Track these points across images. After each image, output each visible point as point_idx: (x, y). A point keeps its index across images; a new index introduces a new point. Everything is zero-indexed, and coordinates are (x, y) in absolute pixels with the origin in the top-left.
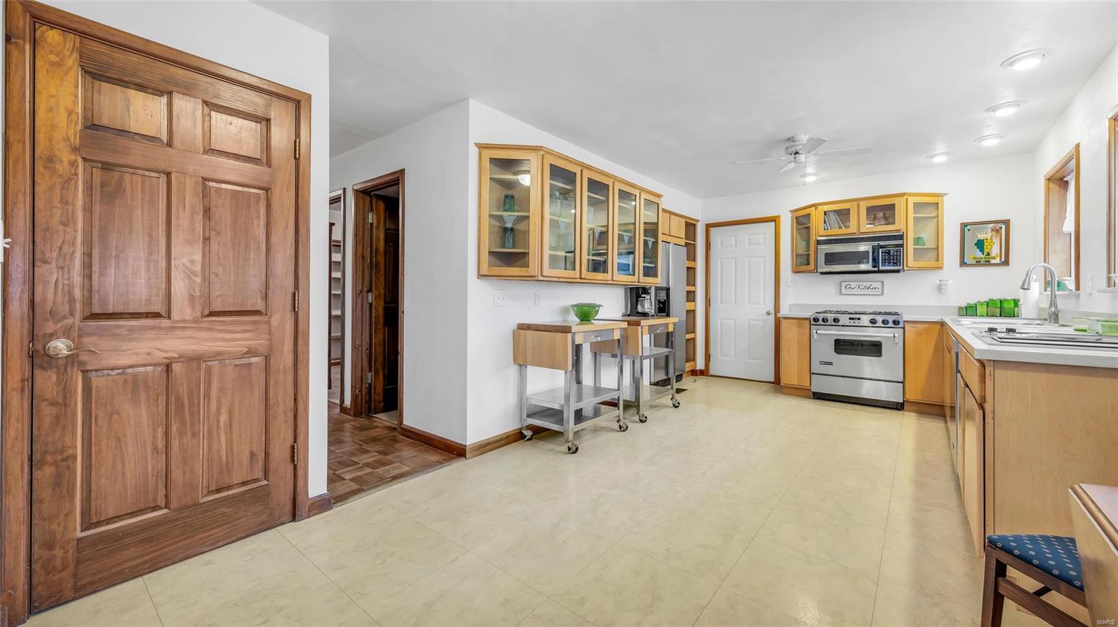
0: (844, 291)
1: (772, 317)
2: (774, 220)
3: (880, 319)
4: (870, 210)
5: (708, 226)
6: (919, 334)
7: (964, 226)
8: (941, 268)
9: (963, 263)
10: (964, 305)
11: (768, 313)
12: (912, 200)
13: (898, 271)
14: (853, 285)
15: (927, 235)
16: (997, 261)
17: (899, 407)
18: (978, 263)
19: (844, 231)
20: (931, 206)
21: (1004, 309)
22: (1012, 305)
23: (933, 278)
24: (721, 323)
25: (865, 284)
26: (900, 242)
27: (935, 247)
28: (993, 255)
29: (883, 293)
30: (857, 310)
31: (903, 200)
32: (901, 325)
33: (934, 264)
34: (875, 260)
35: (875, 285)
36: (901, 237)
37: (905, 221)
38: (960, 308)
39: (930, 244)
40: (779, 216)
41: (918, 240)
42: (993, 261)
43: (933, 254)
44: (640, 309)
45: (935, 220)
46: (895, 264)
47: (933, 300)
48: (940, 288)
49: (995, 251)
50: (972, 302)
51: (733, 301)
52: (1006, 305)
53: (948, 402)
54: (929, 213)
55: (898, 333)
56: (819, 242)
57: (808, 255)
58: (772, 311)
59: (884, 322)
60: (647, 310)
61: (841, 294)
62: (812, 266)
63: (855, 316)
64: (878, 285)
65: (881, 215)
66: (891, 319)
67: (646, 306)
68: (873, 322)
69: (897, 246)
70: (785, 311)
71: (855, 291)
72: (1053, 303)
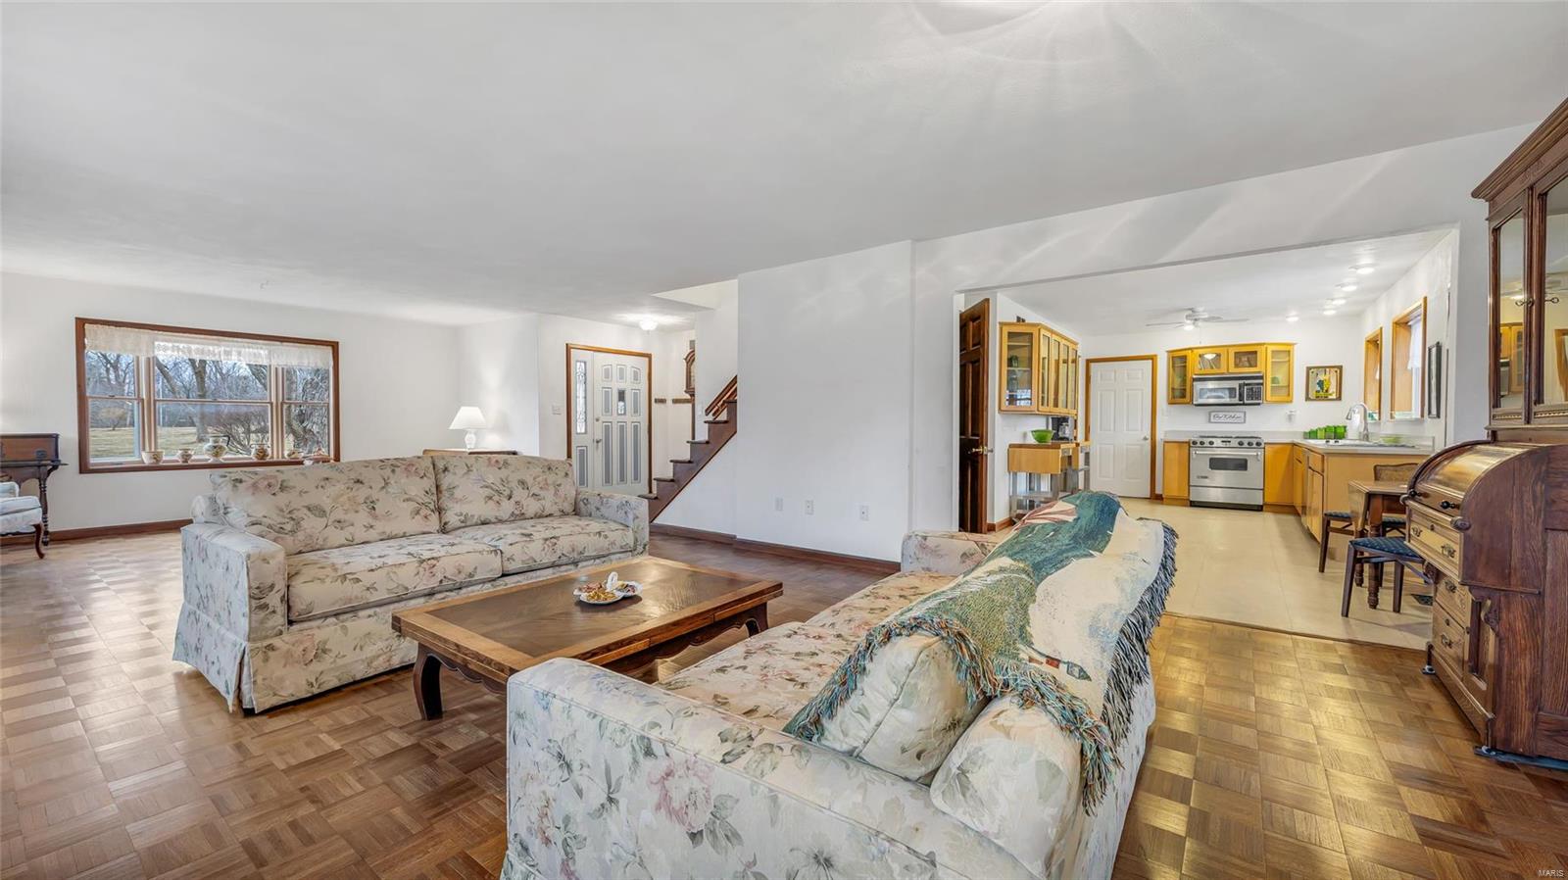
0: (1212, 420)
1: (1149, 441)
2: (1153, 358)
3: (1246, 441)
4: (1238, 355)
5: (1089, 362)
6: (1276, 452)
7: (1309, 369)
8: (1291, 402)
9: (1308, 398)
10: (1307, 431)
11: (1145, 439)
12: (1271, 348)
13: (1259, 404)
14: (1221, 414)
15: (1281, 377)
16: (1334, 396)
17: (1259, 509)
18: (1318, 398)
19: (1215, 370)
20: (1285, 353)
21: (1337, 433)
22: (1343, 430)
23: (1286, 409)
24: (1100, 448)
25: (1230, 414)
26: (1261, 381)
27: (1286, 384)
28: (1330, 392)
29: (1245, 422)
30: (1229, 435)
31: (1263, 348)
32: (1263, 446)
33: (1286, 399)
34: (1241, 397)
35: (1238, 415)
36: (1261, 378)
37: (1265, 366)
38: (1305, 433)
39: (1283, 382)
40: (1156, 356)
41: (1274, 380)
42: (1330, 397)
43: (1285, 391)
44: (1061, 434)
45: (1287, 365)
46: (1257, 399)
47: (1285, 427)
48: (1290, 418)
49: (1333, 389)
50: (1314, 429)
51: (1112, 428)
52: (1338, 431)
53: (1298, 503)
54: (1283, 358)
55: (1260, 453)
56: (1194, 380)
57: (1185, 390)
58: (1149, 437)
59: (1249, 444)
60: (1067, 436)
61: (1210, 421)
62: (1188, 399)
63: (1226, 440)
64: (1242, 415)
65: (1244, 359)
66: (1254, 441)
67: (1067, 432)
68: (1241, 444)
69: (1258, 384)
70: (1160, 436)
71: (1222, 420)
72: (1366, 428)
